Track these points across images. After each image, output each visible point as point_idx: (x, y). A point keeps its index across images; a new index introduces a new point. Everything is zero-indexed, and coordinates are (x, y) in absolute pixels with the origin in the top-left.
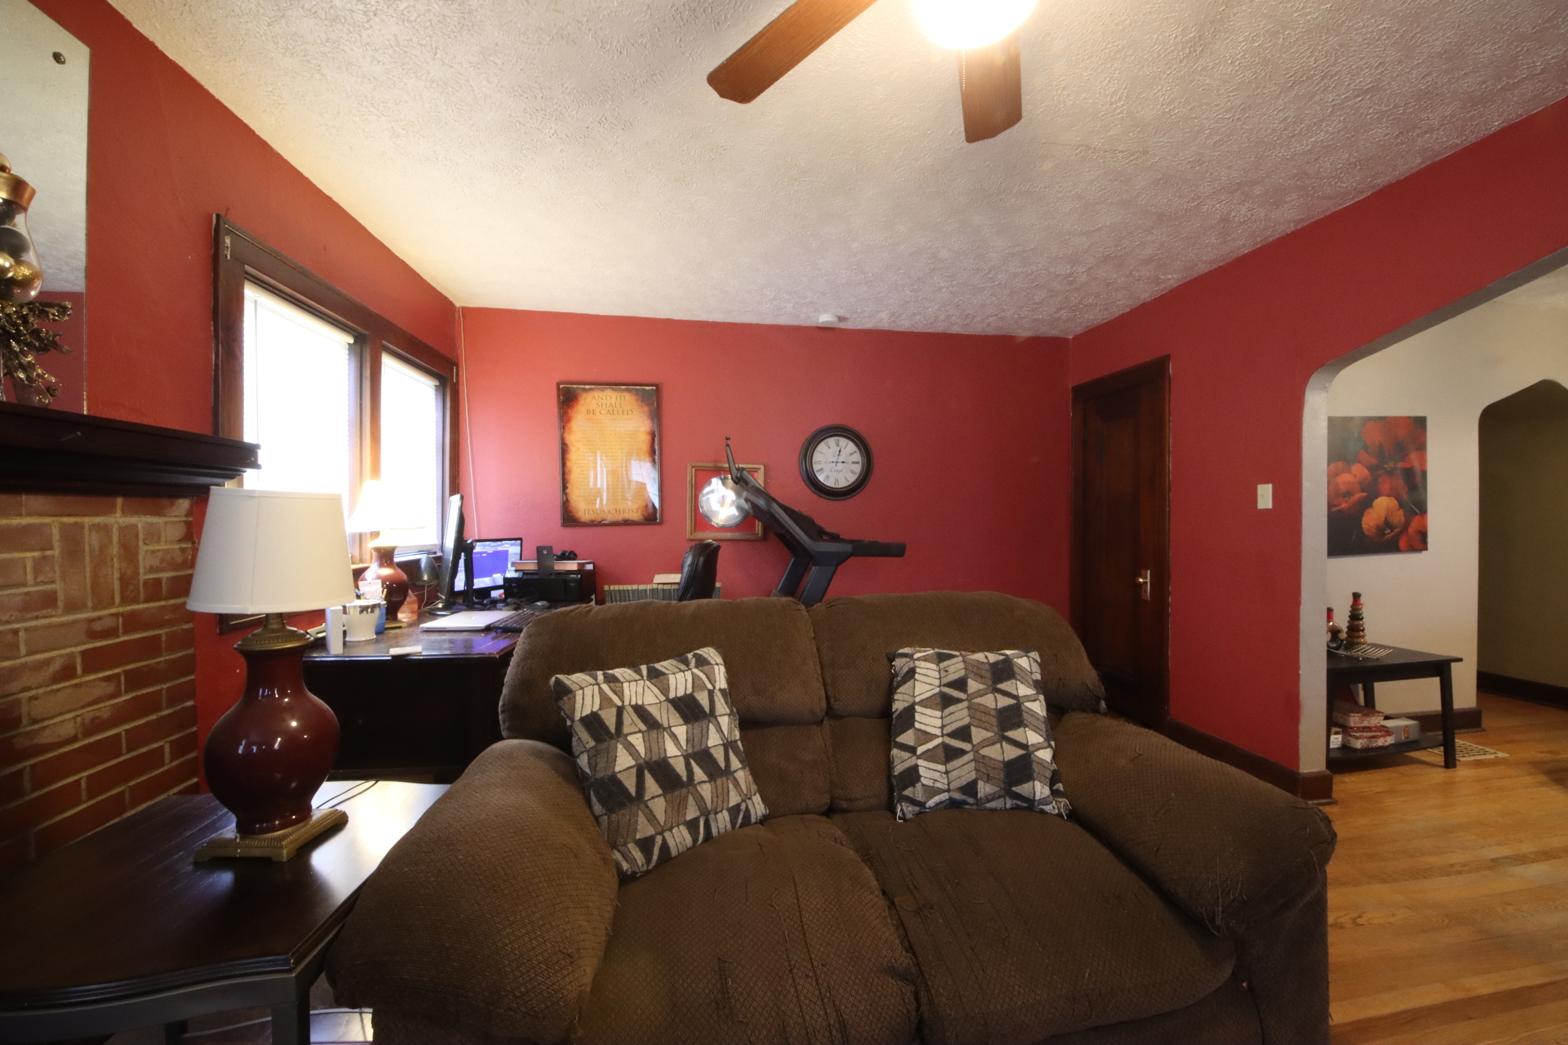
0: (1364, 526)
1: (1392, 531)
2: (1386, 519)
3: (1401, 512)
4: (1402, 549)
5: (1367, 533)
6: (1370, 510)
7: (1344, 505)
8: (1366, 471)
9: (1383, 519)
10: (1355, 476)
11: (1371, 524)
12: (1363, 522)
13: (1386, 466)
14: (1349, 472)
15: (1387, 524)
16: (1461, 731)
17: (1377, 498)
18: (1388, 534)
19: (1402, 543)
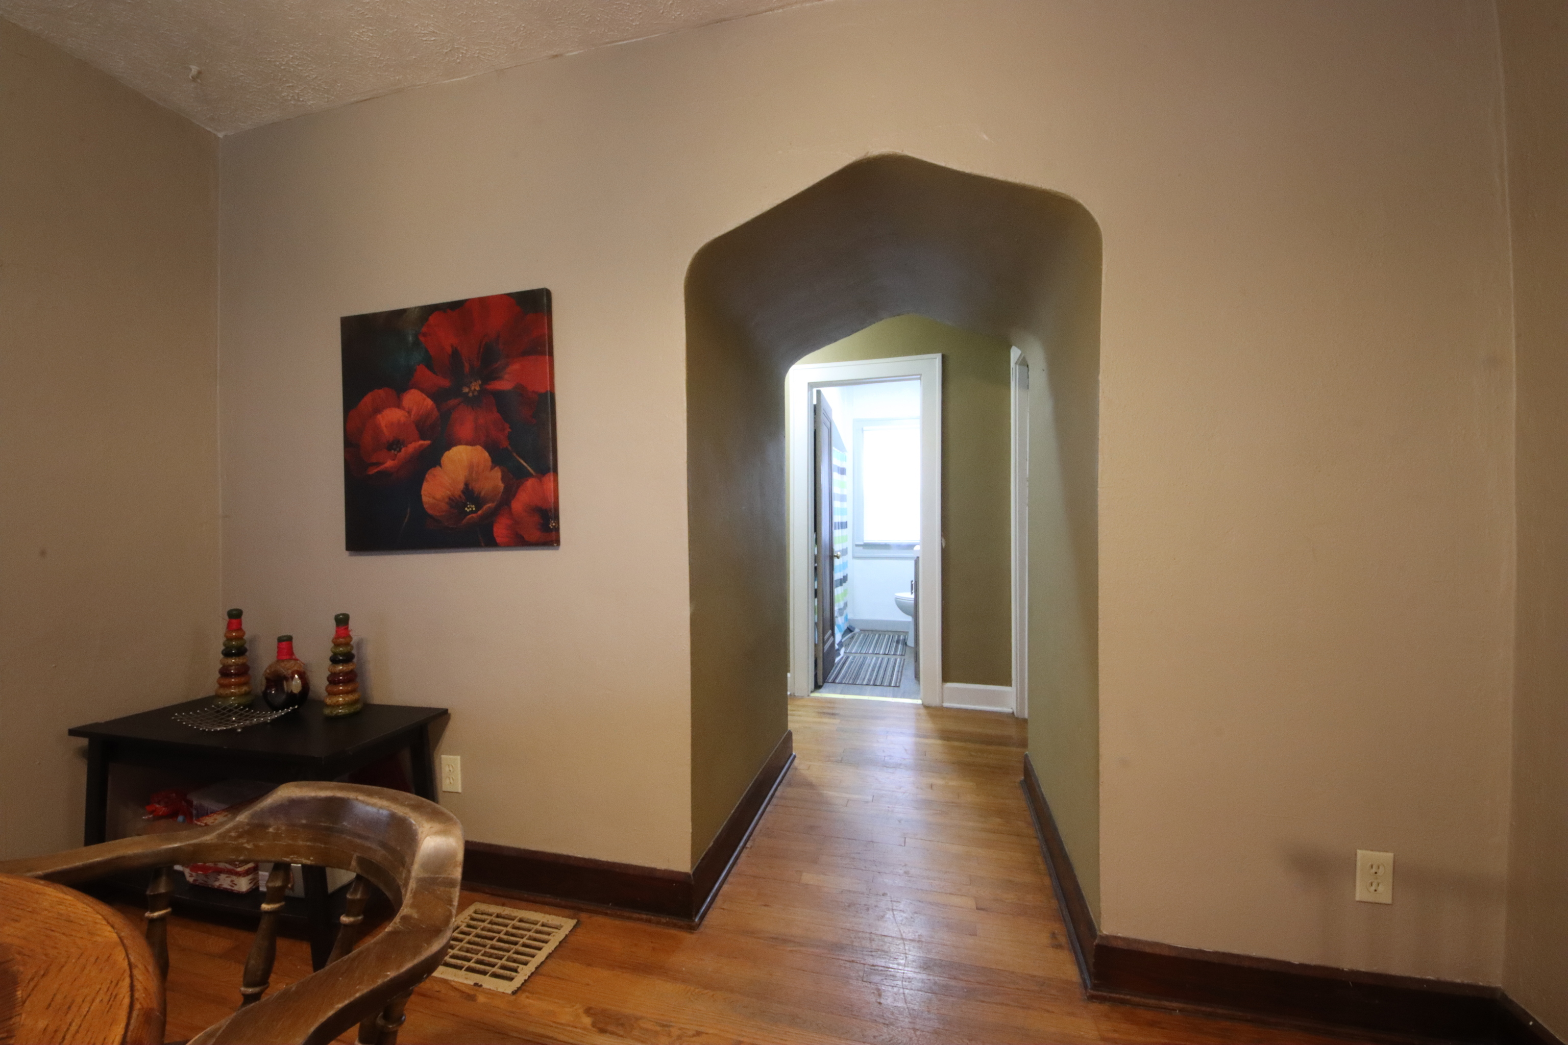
0: (425, 499)
1: (478, 509)
2: (467, 485)
3: (497, 474)
4: (498, 540)
5: (430, 512)
6: (437, 471)
7: (389, 464)
8: (429, 403)
9: (462, 486)
10: (409, 412)
11: (438, 496)
12: (423, 492)
13: (466, 390)
14: (399, 406)
15: (469, 494)
16: (636, 915)
17: (448, 448)
18: (472, 512)
19: (500, 530)
